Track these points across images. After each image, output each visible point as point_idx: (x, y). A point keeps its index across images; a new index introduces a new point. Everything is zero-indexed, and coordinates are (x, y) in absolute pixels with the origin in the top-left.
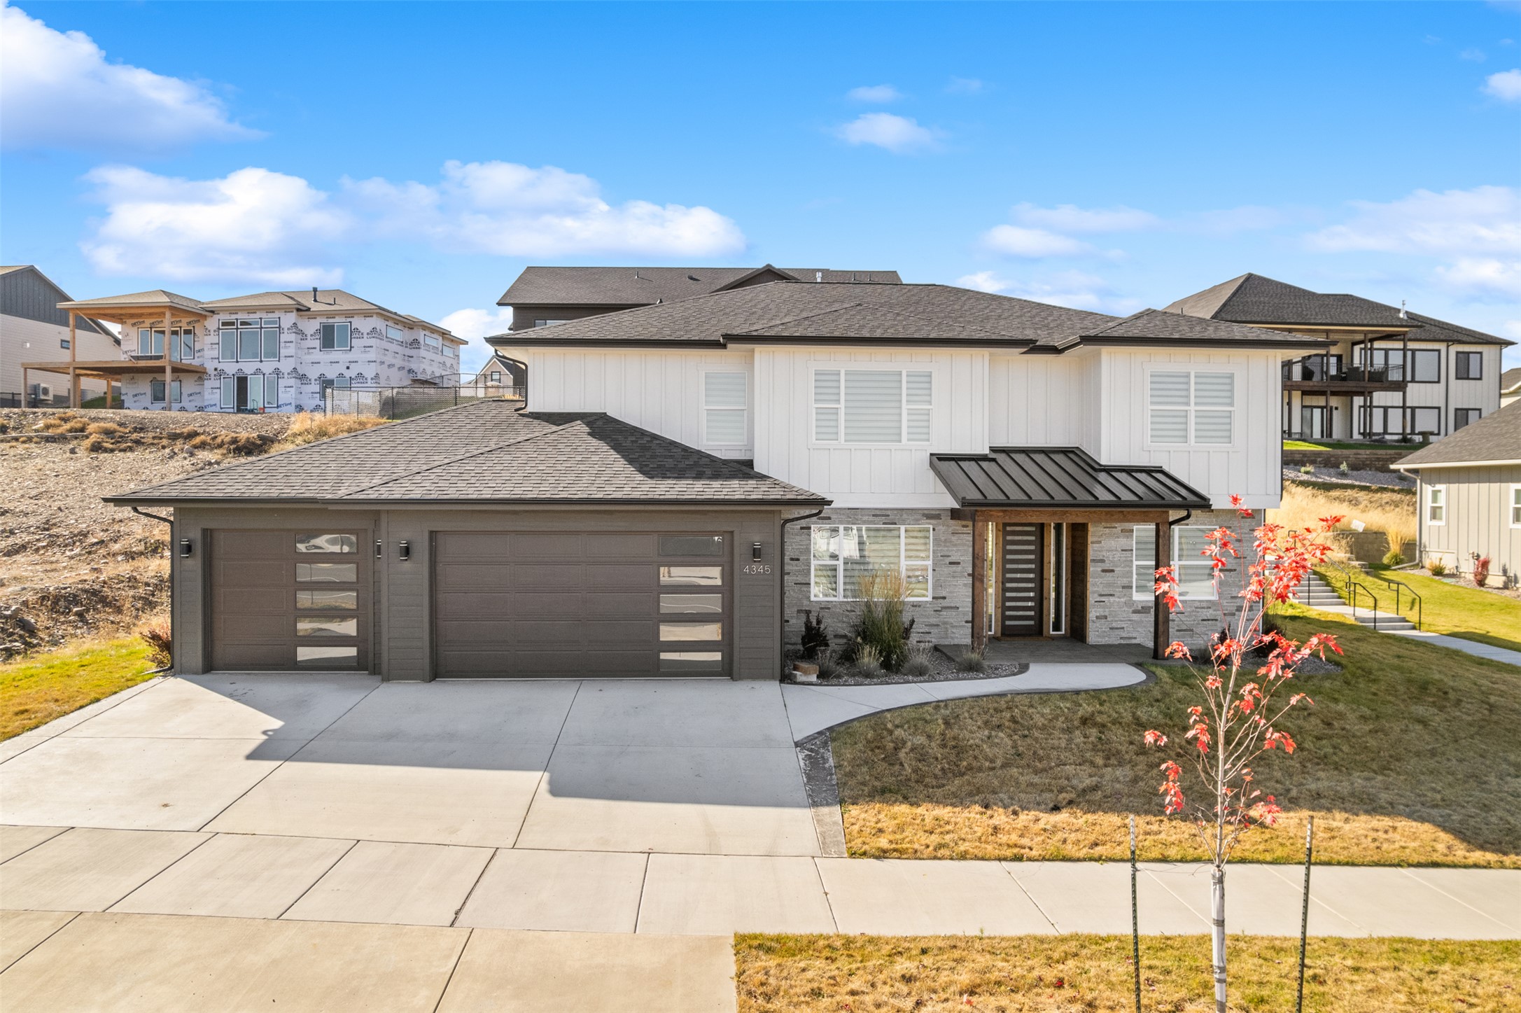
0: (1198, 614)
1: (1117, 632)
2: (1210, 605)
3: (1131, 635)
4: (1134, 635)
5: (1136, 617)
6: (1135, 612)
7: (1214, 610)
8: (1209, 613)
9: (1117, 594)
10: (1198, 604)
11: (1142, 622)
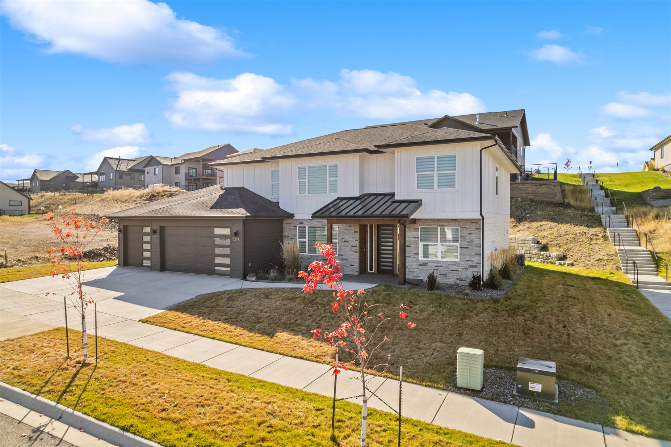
0: (450, 268)
1: (412, 273)
2: (456, 263)
3: (418, 275)
4: (419, 275)
5: (420, 267)
6: (420, 265)
7: (458, 266)
8: (455, 268)
9: (412, 257)
10: (450, 263)
11: (423, 270)
